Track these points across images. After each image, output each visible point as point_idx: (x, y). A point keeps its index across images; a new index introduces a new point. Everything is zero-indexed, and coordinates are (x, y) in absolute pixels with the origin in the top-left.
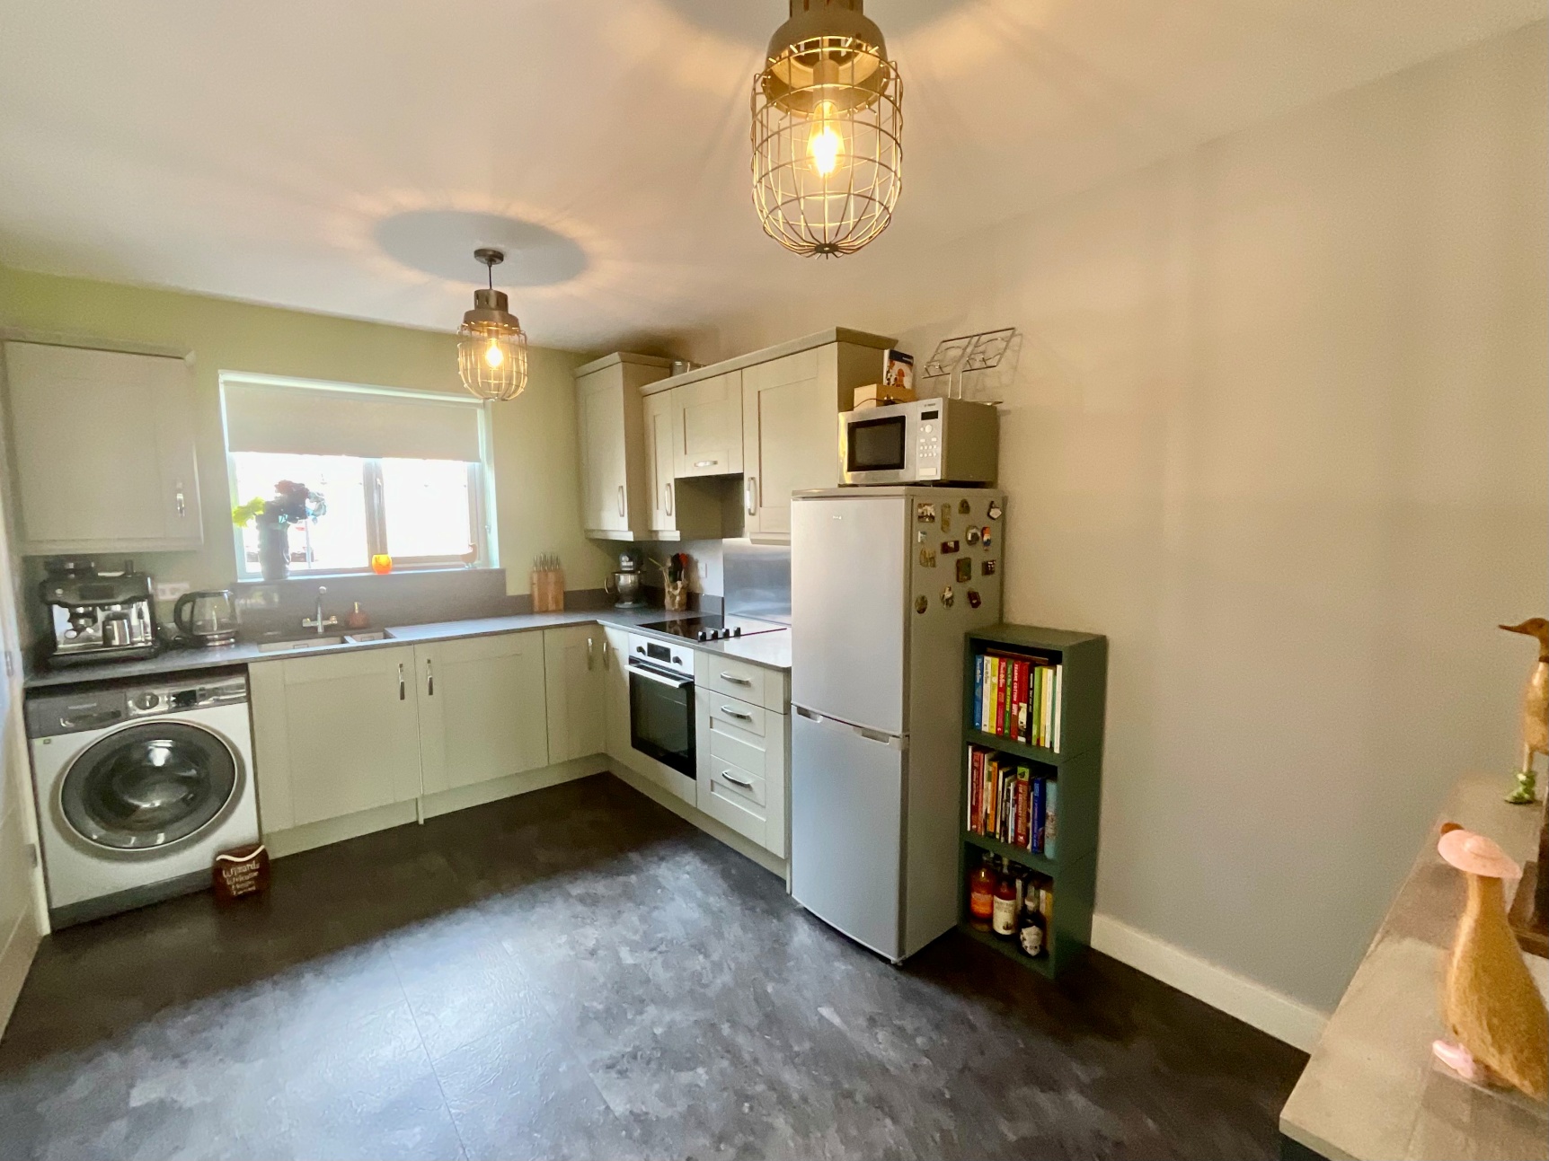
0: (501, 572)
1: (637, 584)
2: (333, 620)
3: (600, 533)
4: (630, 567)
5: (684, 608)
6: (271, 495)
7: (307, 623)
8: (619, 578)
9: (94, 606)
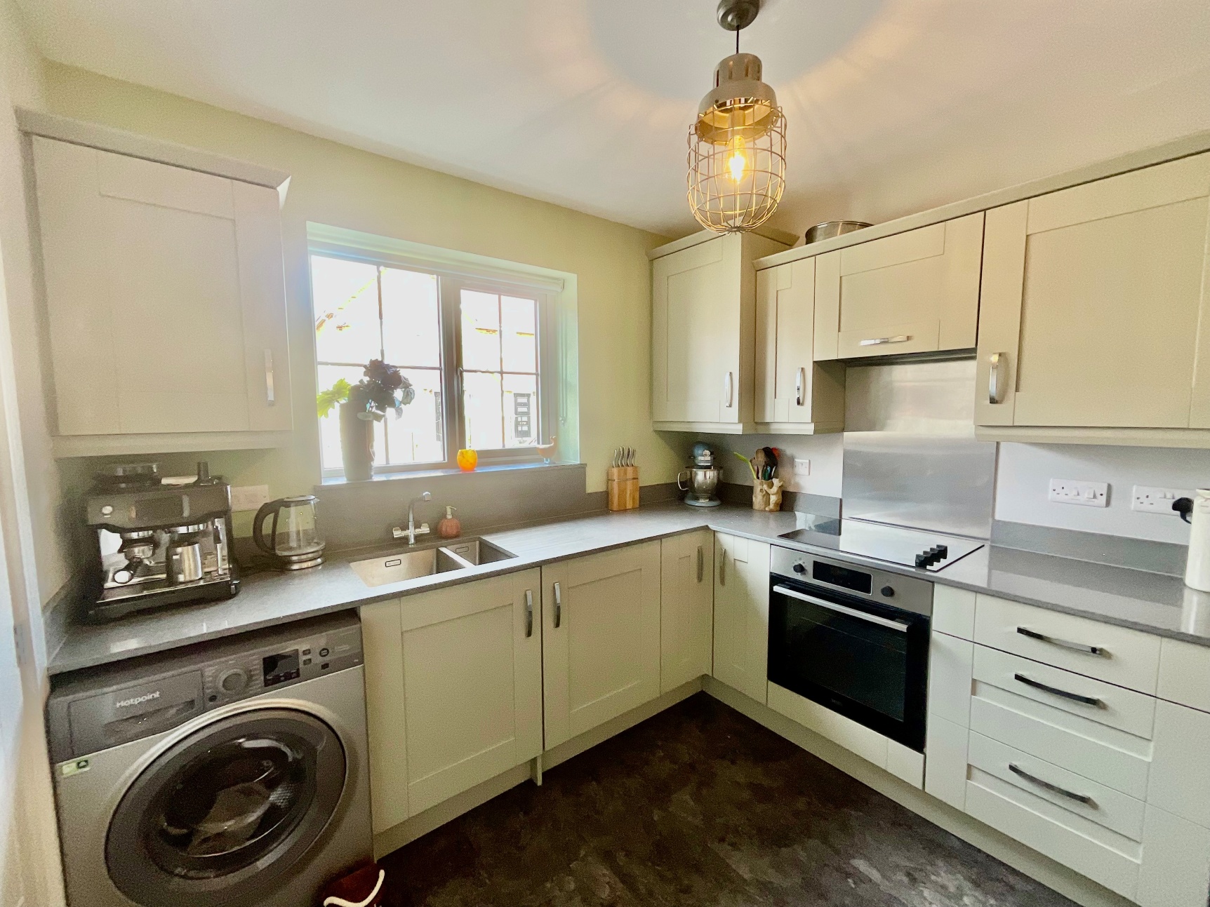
0: (583, 467)
1: (716, 481)
2: (425, 529)
3: (668, 425)
4: (707, 461)
5: (778, 508)
6: (357, 377)
7: (398, 533)
8: (696, 474)
9: (154, 529)
